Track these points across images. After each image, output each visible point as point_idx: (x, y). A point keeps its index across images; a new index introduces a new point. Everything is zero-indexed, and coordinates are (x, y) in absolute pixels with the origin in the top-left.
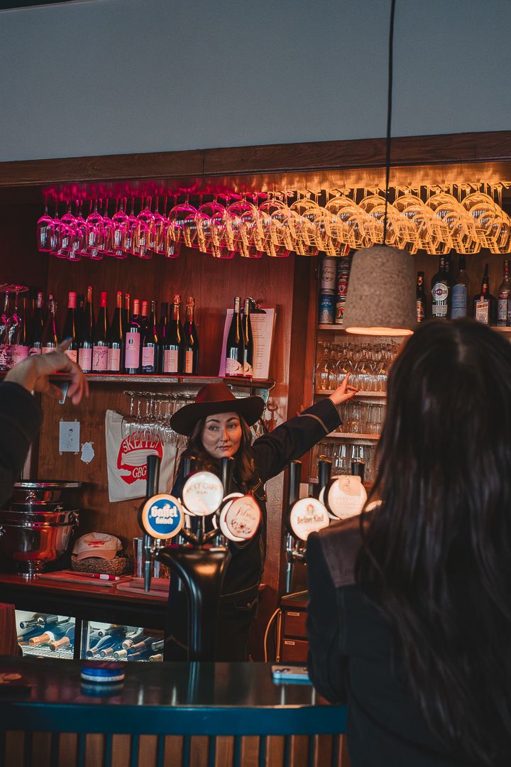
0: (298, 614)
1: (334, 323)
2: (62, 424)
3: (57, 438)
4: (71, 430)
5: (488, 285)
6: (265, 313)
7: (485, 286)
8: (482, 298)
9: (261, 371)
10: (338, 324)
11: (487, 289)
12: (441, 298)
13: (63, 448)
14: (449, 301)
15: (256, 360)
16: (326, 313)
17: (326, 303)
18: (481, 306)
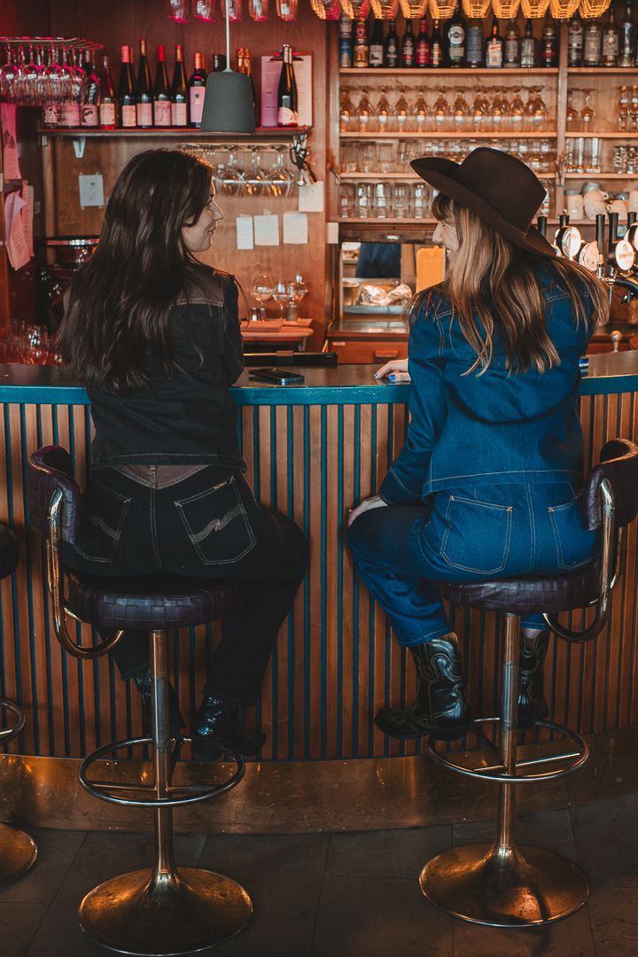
0: (344, 344)
1: (352, 66)
2: (81, 178)
3: (77, 193)
4: (93, 184)
5: (498, 28)
6: (301, 60)
7: (495, 29)
8: (494, 40)
9: (304, 119)
10: (357, 67)
11: (498, 31)
12: (455, 41)
13: (84, 203)
14: (464, 45)
15: (300, 107)
16: (345, 56)
17: (345, 47)
18: (493, 48)
